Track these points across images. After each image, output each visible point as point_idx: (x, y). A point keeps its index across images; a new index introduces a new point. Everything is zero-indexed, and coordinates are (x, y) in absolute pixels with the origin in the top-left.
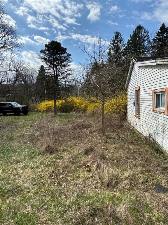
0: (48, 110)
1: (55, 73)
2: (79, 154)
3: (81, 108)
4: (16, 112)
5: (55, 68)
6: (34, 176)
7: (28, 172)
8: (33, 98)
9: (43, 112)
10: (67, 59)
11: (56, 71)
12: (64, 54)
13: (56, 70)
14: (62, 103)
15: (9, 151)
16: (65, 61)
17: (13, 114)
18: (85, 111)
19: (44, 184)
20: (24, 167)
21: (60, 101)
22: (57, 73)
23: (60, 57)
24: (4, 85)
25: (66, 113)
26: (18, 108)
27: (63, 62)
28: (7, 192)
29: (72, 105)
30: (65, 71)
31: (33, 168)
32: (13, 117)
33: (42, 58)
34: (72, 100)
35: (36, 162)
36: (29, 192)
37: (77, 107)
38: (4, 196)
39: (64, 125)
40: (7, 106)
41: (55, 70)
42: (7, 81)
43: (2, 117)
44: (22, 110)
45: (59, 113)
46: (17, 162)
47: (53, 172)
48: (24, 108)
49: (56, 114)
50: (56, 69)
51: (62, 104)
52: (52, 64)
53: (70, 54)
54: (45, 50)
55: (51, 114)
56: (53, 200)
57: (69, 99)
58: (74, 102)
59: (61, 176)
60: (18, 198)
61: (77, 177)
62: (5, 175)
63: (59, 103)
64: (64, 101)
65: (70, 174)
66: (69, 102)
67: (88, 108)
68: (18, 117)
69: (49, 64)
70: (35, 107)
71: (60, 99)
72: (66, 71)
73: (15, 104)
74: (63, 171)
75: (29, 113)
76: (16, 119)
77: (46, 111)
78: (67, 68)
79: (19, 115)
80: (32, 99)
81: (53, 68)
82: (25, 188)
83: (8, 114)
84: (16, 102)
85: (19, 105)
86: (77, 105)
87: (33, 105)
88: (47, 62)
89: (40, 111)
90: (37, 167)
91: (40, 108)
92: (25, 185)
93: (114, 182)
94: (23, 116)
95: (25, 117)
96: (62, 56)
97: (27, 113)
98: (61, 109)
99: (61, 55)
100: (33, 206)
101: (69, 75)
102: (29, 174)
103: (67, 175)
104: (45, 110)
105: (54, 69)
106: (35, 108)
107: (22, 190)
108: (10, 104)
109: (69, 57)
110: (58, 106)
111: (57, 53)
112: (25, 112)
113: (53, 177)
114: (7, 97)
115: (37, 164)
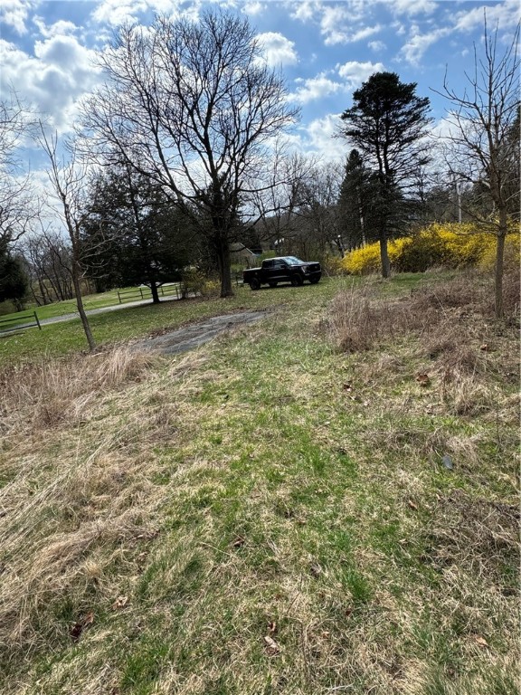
0: (368, 268)
1: (383, 165)
2: (415, 357)
3: (460, 255)
4: (296, 278)
5: (382, 153)
6: (316, 386)
7: (306, 379)
8: (333, 242)
9: (357, 273)
10: (416, 117)
11: (386, 161)
12: (407, 102)
13: (385, 157)
14: (406, 247)
15: (277, 347)
16: (410, 123)
17: (290, 283)
18: (474, 261)
19: (330, 398)
20: (300, 371)
21: (400, 242)
22: (387, 167)
23: (396, 116)
24: (270, 218)
25: (414, 271)
26: (298, 269)
27: (404, 128)
28: (272, 399)
29: (432, 248)
30: (410, 155)
31: (315, 374)
32: (290, 289)
33: (348, 134)
34: (436, 234)
35: (322, 365)
36: (303, 404)
37: (449, 251)
38: (267, 404)
39: (401, 300)
40: (277, 267)
41: (381, 157)
42: (275, 210)
43: (268, 291)
44: (307, 272)
45: (393, 274)
46: (290, 364)
47: (350, 382)
48: (311, 268)
49: (385, 275)
50: (386, 153)
51: (403, 250)
52: (373, 143)
53: (426, 99)
54: (354, 109)
55: (373, 277)
56: (342, 418)
57: (424, 234)
58: (440, 239)
59: (365, 389)
60: (287, 409)
61: (397, 394)
62: (271, 381)
63: (396, 247)
64: (409, 240)
65: (382, 388)
66: (426, 240)
67: (483, 250)
68: (300, 288)
69: (366, 145)
70: (336, 264)
71: (398, 236)
72: (414, 155)
73: (292, 261)
74: (370, 382)
75: (322, 278)
76: (294, 293)
77: (362, 270)
78: (415, 144)
79: (301, 284)
80: (331, 245)
81: (378, 153)
82: (299, 398)
83: (279, 284)
84: (294, 256)
85: (300, 263)
86: (448, 246)
87: (332, 260)
88: (360, 141)
89: (349, 273)
90: (323, 373)
91: (348, 266)
92: (299, 395)
93: (477, 407)
94: (309, 287)
95: (315, 288)
96: (401, 111)
97: (319, 279)
98: (402, 262)
99: (400, 108)
100: (308, 420)
101: (423, 162)
102: (307, 381)
103: (377, 389)
104: (361, 268)
105: (378, 157)
106: (336, 266)
107: (294, 401)
108: (282, 261)
109: (422, 108)
110: (394, 256)
111: (388, 107)
112: (314, 276)
113: (349, 390)
114: (276, 246)
115: (323, 369)
